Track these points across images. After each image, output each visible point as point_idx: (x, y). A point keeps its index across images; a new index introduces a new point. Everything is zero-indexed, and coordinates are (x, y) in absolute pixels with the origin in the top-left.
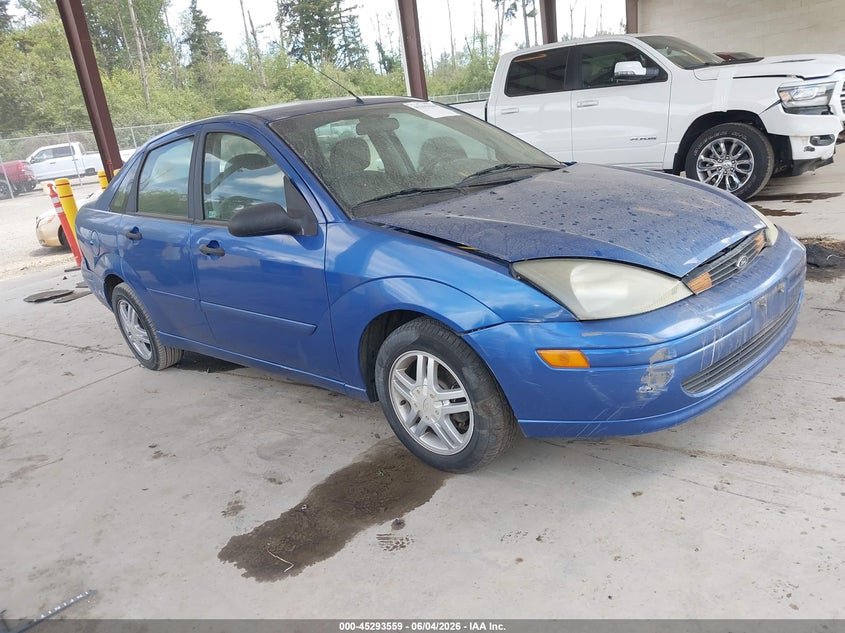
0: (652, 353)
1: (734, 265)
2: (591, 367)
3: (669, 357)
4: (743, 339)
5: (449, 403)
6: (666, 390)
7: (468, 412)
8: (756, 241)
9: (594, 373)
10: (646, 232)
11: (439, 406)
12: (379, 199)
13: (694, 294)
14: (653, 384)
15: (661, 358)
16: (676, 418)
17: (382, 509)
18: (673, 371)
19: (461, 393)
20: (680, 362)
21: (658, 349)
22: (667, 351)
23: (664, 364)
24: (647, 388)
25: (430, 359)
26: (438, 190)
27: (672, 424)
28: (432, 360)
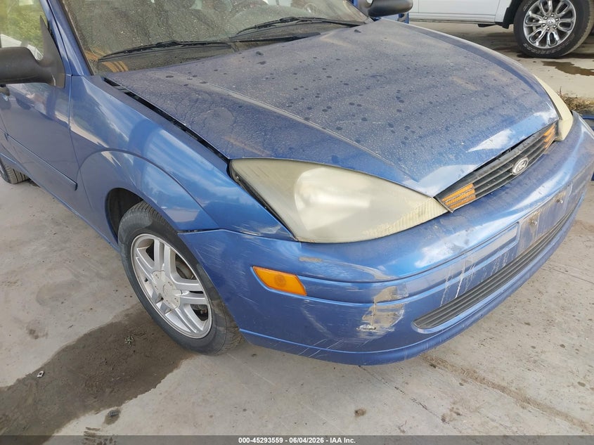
0: (379, 291)
1: (509, 171)
2: (308, 296)
3: (399, 297)
4: (501, 263)
5: (188, 293)
6: (393, 330)
7: (206, 306)
8: (544, 137)
9: (310, 303)
10: (407, 128)
11: (178, 295)
12: (130, 51)
13: (449, 212)
14: (376, 323)
15: (388, 297)
16: (406, 353)
17: (108, 390)
18: (402, 312)
19: (197, 286)
20: (411, 303)
21: (386, 287)
22: (396, 290)
23: (391, 305)
24: (370, 327)
25: (166, 246)
26: (203, 44)
27: (401, 359)
28: (168, 248)
